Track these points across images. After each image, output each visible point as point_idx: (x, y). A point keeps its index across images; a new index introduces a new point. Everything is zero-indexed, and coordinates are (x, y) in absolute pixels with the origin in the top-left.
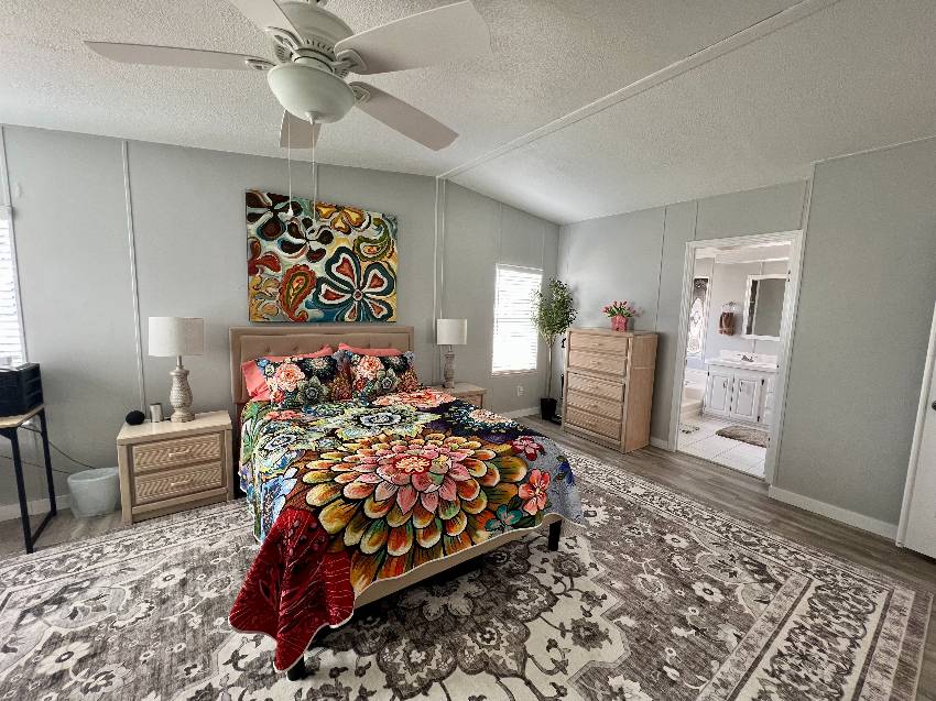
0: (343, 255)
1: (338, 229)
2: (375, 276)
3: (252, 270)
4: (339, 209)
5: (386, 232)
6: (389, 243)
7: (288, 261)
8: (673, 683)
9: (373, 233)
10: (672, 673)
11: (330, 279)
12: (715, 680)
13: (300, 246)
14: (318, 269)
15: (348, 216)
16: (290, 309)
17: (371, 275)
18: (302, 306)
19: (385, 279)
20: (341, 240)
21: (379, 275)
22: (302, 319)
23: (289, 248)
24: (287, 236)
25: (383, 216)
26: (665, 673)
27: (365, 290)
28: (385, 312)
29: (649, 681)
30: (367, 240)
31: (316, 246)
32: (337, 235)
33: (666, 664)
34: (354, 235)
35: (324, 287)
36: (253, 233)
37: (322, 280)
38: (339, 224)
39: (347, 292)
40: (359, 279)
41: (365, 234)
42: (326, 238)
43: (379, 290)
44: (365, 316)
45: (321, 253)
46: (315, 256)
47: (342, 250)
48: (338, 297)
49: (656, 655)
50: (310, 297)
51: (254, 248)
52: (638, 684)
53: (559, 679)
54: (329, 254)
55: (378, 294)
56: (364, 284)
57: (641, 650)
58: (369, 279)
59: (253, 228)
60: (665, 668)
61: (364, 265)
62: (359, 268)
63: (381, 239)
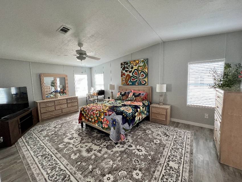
0: (135, 71)
1: (134, 65)
2: (142, 74)
3: (122, 76)
4: (134, 61)
5: (145, 63)
6: (145, 66)
7: (126, 74)
8: (77, 163)
9: (142, 64)
10: (79, 163)
11: (133, 76)
12: (76, 171)
13: (128, 71)
14: (131, 74)
15: (136, 62)
16: (127, 83)
17: (141, 74)
18: (128, 82)
19: (144, 75)
20: (135, 68)
21: (143, 74)
22: (128, 85)
23: (126, 71)
24: (126, 69)
25: (144, 59)
26: (79, 162)
27: (140, 78)
28: (145, 82)
29: (78, 159)
30: (140, 66)
31: (130, 70)
32: (134, 66)
33: (81, 163)
34: (137, 66)
35: (132, 78)
36: (122, 70)
37: (132, 77)
38: (135, 64)
39: (136, 78)
40: (139, 76)
41: (140, 65)
42: (132, 68)
43: (143, 77)
44: (140, 84)
45: (131, 71)
46: (130, 72)
47: (135, 70)
48: (134, 80)
49: (83, 161)
50: (130, 80)
51: (122, 72)
52: (77, 157)
53: (79, 147)
54: (133, 71)
55: (143, 78)
56: (140, 76)
57: (85, 159)
58: (141, 75)
59: (122, 69)
60: (80, 162)
61: (140, 72)
62: (138, 73)
63: (143, 65)
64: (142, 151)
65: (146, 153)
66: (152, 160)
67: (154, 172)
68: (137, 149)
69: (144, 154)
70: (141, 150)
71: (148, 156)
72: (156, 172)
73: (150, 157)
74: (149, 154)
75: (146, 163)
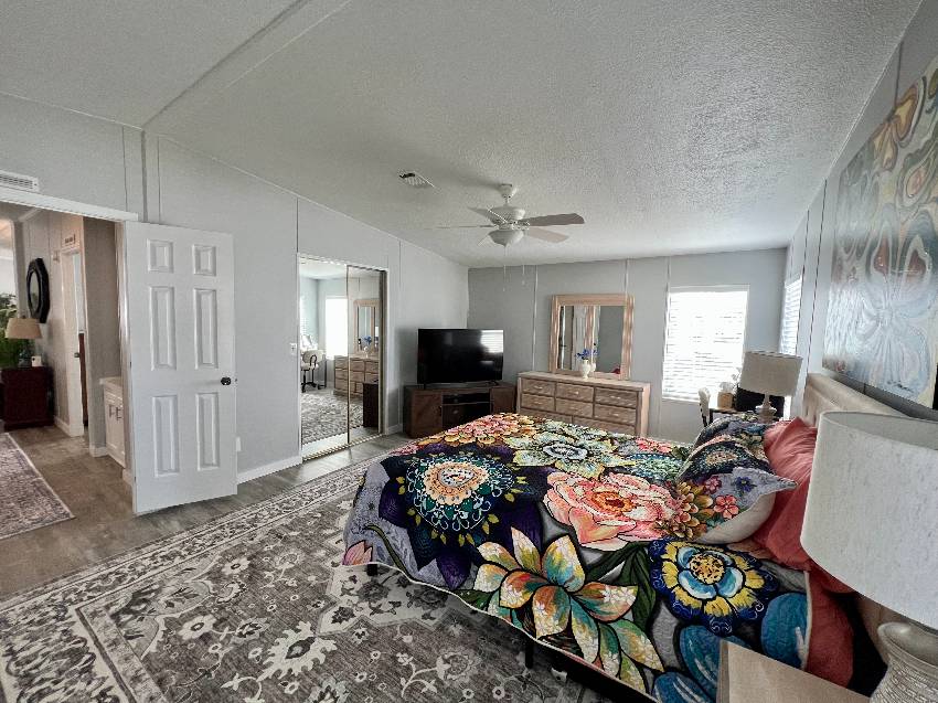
64: (287, 657)
65: (268, 673)
66: (215, 691)
67: (160, 682)
68: (311, 640)
69: (270, 664)
70: (297, 655)
71: (246, 674)
72: (156, 689)
73: (235, 683)
74: (254, 683)
75: (220, 661)
